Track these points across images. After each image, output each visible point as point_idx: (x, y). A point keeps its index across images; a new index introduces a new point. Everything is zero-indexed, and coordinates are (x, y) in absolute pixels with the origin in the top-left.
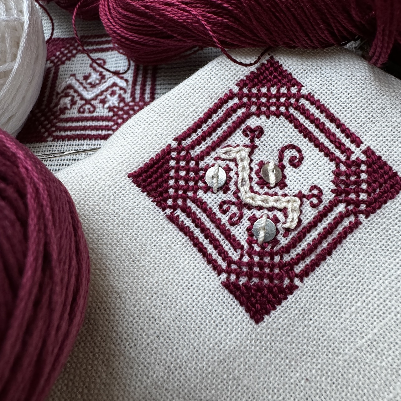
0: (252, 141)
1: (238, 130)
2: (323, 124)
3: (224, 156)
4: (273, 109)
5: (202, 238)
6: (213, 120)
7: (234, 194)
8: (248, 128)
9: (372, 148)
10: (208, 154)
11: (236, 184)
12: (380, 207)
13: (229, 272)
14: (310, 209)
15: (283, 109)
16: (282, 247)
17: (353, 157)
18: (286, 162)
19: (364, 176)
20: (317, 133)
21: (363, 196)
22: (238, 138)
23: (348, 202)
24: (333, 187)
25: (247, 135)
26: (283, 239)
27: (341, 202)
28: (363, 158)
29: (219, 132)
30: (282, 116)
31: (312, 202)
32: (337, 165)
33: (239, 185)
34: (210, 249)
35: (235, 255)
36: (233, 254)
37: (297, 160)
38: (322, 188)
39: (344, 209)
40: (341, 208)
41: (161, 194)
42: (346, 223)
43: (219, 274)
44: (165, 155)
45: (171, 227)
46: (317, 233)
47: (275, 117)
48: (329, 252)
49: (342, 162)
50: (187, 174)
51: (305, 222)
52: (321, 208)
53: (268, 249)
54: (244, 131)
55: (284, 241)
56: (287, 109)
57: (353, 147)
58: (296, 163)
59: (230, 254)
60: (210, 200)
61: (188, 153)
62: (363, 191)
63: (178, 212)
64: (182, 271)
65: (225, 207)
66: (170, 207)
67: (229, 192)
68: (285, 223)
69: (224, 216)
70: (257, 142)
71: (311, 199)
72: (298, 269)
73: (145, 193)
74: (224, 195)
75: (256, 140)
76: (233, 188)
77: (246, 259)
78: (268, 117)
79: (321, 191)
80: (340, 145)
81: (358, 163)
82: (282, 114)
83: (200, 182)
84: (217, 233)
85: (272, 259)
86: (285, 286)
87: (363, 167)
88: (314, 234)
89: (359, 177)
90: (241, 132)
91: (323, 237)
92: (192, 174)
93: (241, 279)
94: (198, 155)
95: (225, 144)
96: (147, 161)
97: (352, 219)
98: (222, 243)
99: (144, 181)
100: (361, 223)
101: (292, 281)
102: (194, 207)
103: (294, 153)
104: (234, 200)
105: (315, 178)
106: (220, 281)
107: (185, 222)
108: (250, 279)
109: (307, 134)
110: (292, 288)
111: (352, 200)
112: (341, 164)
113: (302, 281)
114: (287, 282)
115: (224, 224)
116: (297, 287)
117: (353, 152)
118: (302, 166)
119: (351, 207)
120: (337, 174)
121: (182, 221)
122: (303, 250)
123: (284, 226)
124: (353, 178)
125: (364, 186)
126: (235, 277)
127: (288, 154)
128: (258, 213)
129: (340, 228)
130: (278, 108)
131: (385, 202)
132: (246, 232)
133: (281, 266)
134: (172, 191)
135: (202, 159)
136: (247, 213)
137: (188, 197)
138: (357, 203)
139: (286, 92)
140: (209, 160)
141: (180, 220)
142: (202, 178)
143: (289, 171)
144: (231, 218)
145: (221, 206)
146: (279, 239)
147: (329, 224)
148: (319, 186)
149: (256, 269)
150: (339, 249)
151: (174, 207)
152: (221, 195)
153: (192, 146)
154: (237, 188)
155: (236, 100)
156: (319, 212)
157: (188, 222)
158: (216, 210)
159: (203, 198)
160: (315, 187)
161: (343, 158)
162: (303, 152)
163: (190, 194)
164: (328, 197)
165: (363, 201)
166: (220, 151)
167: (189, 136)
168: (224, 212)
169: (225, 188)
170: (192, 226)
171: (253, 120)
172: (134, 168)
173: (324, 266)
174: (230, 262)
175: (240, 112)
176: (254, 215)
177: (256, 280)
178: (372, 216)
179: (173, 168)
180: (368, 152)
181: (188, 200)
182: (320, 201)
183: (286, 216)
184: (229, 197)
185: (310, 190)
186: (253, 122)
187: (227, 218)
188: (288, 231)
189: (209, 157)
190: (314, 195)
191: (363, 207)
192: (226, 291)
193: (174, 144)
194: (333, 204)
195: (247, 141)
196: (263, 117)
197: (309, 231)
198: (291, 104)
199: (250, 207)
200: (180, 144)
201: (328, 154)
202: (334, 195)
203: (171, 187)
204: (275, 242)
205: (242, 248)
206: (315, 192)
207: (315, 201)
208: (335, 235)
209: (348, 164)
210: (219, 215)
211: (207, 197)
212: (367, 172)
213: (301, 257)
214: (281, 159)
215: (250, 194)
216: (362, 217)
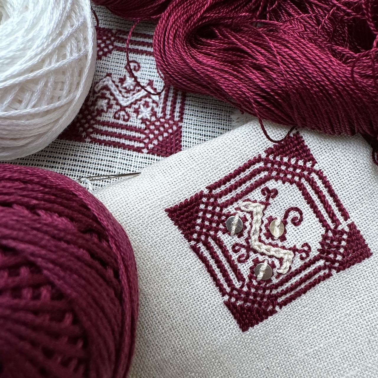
0: (267, 199)
1: (258, 188)
2: (324, 196)
4: (289, 176)
6: (240, 177)
7: (245, 240)
8: (267, 189)
9: (355, 223)
10: (232, 203)
11: (249, 232)
13: (231, 295)
14: (299, 260)
15: (297, 179)
16: (273, 284)
17: (340, 228)
18: (289, 220)
19: (344, 243)
20: (317, 202)
21: (339, 258)
22: (257, 195)
23: (327, 260)
24: (319, 247)
25: (264, 194)
26: (275, 279)
27: (322, 258)
28: (347, 229)
29: (244, 187)
30: (294, 184)
31: (301, 255)
32: (327, 231)
33: (251, 235)
34: (220, 276)
35: (238, 285)
36: (236, 283)
37: (298, 220)
38: (311, 246)
39: (323, 264)
40: (321, 263)
41: (189, 229)
42: (322, 273)
43: (223, 295)
44: (198, 198)
45: (193, 254)
47: (289, 184)
49: (331, 229)
50: (212, 217)
51: (293, 269)
53: (263, 285)
54: (263, 190)
55: (275, 281)
56: (300, 179)
57: (341, 219)
58: (296, 222)
59: (234, 283)
60: (227, 240)
61: (216, 200)
62: (340, 254)
63: (200, 245)
64: (196, 288)
65: (237, 248)
66: (194, 240)
67: (242, 237)
68: (279, 269)
69: (235, 254)
70: (271, 200)
71: (302, 254)
72: (280, 300)
74: (238, 239)
75: (271, 199)
76: (246, 235)
77: (245, 289)
78: (284, 183)
79: (310, 248)
80: (332, 216)
81: (343, 232)
82: (295, 182)
83: (221, 224)
84: (227, 266)
85: (264, 292)
86: (268, 310)
87: (345, 236)
88: (297, 278)
89: (340, 243)
90: (260, 190)
91: (302, 281)
92: (216, 218)
93: (239, 302)
94: (223, 203)
95: (245, 198)
97: (327, 271)
98: (229, 273)
100: (332, 275)
101: (274, 307)
102: (213, 243)
106: (223, 301)
107: (204, 253)
108: (245, 302)
109: (310, 201)
110: (273, 312)
111: (331, 258)
112: (330, 231)
113: (281, 308)
114: (270, 308)
115: (234, 260)
116: (277, 312)
117: (341, 224)
119: (327, 263)
121: (202, 252)
123: (278, 271)
124: (335, 243)
125: (342, 250)
126: (235, 300)
127: (292, 214)
128: (260, 257)
129: (317, 276)
130: (293, 177)
132: (249, 269)
133: (270, 296)
134: (198, 228)
135: (226, 206)
137: (210, 235)
138: (334, 261)
139: (302, 164)
140: (231, 209)
141: (201, 251)
142: (223, 222)
143: (290, 227)
144: (240, 257)
145: (234, 247)
146: (272, 279)
148: (310, 244)
150: (312, 291)
151: (198, 240)
152: (236, 237)
153: (220, 195)
154: (249, 236)
155: (262, 164)
157: (206, 254)
158: (229, 248)
159: (221, 238)
160: (306, 244)
161: (332, 226)
162: (303, 215)
163: (212, 233)
164: (314, 253)
165: (338, 261)
166: (241, 203)
167: (219, 186)
168: (236, 251)
169: (240, 234)
170: (209, 257)
171: (272, 183)
172: (171, 205)
173: (298, 300)
174: (233, 288)
175: (263, 174)
176: (257, 258)
177: (249, 304)
178: (341, 272)
179: (202, 210)
180: (352, 226)
181: (210, 238)
182: (308, 255)
183: (281, 264)
184: (242, 241)
185: (303, 246)
186: (271, 185)
187: (237, 256)
188: (279, 274)
189: (231, 206)
190: (304, 251)
191: (337, 265)
192: (226, 308)
193: (206, 192)
194: (316, 259)
195: (263, 198)
196: (280, 182)
198: (304, 176)
199: (255, 252)
200: (210, 192)
201: (322, 221)
202: (319, 253)
203: (198, 225)
204: (269, 281)
205: (244, 280)
206: (306, 248)
207: (304, 255)
209: (335, 232)
210: (231, 252)
211: (225, 238)
213: (284, 293)
214: (286, 216)
215: (258, 243)
216: (334, 272)
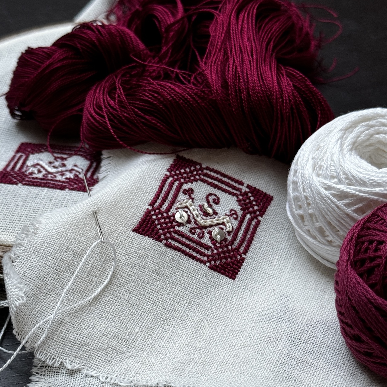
0: (190, 196)
1: (180, 193)
2: (221, 179)
3: (180, 206)
4: (192, 178)
5: (188, 250)
7: (194, 223)
8: (185, 190)
9: (249, 184)
10: (171, 208)
11: (194, 218)
12: (265, 211)
13: (209, 261)
14: (234, 221)
16: (230, 241)
17: (243, 191)
18: (211, 203)
19: (252, 198)
21: (256, 208)
22: (182, 197)
23: (250, 213)
24: (240, 207)
25: (186, 194)
27: (247, 213)
28: (247, 190)
29: (171, 196)
30: (199, 181)
31: (233, 217)
32: (238, 197)
33: (196, 218)
35: (209, 252)
38: (235, 209)
39: (250, 217)
40: (248, 216)
41: (156, 234)
42: (253, 223)
44: (148, 214)
46: (242, 231)
47: (195, 182)
48: (252, 238)
49: (239, 195)
50: (165, 220)
51: (235, 227)
52: (239, 219)
53: (224, 243)
54: (183, 192)
55: (229, 238)
56: (199, 176)
57: (240, 187)
58: (217, 201)
59: (206, 253)
60: (184, 230)
61: (160, 210)
62: (255, 205)
63: (170, 240)
64: (185, 269)
65: (193, 231)
66: (164, 239)
67: (192, 223)
68: (226, 229)
69: (194, 235)
70: (193, 196)
72: (242, 249)
73: (147, 237)
74: (190, 225)
76: (193, 220)
77: (215, 252)
78: (192, 183)
79: (235, 211)
80: (234, 188)
81: (246, 193)
82: (198, 179)
83: (174, 222)
85: (228, 248)
86: (239, 260)
88: (241, 232)
89: (250, 199)
91: (246, 232)
93: (217, 262)
94: (166, 210)
96: (140, 220)
97: (255, 220)
99: (143, 230)
100: (260, 221)
101: (241, 256)
102: (176, 236)
103: (213, 197)
104: (196, 226)
105: (230, 206)
106: (207, 267)
107: (176, 244)
108: (221, 261)
109: (215, 186)
110: (243, 260)
111: (252, 211)
113: (245, 255)
114: (239, 257)
115: (196, 240)
116: (245, 258)
117: (242, 189)
118: (221, 202)
119: (252, 215)
120: (239, 201)
121: (174, 244)
122: (239, 241)
123: (227, 230)
124: (247, 201)
125: (254, 203)
126: (214, 262)
127: (211, 198)
128: (211, 229)
129: (252, 227)
130: (195, 177)
131: (267, 208)
132: (209, 240)
133: (233, 250)
134: (161, 231)
135: (169, 211)
136: (206, 231)
137: (171, 231)
138: (254, 212)
140: (173, 210)
142: (174, 220)
143: (214, 206)
144: (198, 235)
145: (191, 232)
146: (227, 238)
147: (246, 226)
148: (233, 209)
149: (222, 255)
150: (256, 236)
151: (166, 239)
152: (188, 225)
153: (161, 205)
154: (195, 220)
155: (171, 179)
156: (239, 221)
158: (189, 234)
159: (179, 230)
160: (231, 210)
161: (238, 193)
162: (218, 195)
164: (240, 213)
165: (257, 210)
166: (177, 205)
167: (156, 201)
168: (194, 234)
169: (189, 222)
170: (180, 246)
172: (134, 226)
173: (252, 246)
174: (208, 256)
175: (176, 183)
176: (209, 230)
177: (224, 261)
178: (264, 216)
179: (155, 220)
180: (248, 186)
181: (172, 233)
182: (237, 216)
183: (226, 226)
184: (193, 225)
185: (230, 212)
186: (186, 187)
187: (197, 236)
188: (229, 233)
190: (233, 214)
191: (258, 213)
192: (212, 271)
193: (150, 208)
194: (244, 216)
195: (187, 197)
196: (190, 184)
197: (238, 231)
198: (200, 174)
200: (153, 207)
201: (230, 193)
202: (242, 212)
203: (159, 229)
204: (225, 240)
205: (211, 247)
206: (233, 212)
207: (235, 216)
208: (251, 230)
209: (242, 195)
210: (191, 236)
211: (182, 229)
212: (252, 196)
213: (240, 244)
214: (208, 202)
216: (260, 218)
